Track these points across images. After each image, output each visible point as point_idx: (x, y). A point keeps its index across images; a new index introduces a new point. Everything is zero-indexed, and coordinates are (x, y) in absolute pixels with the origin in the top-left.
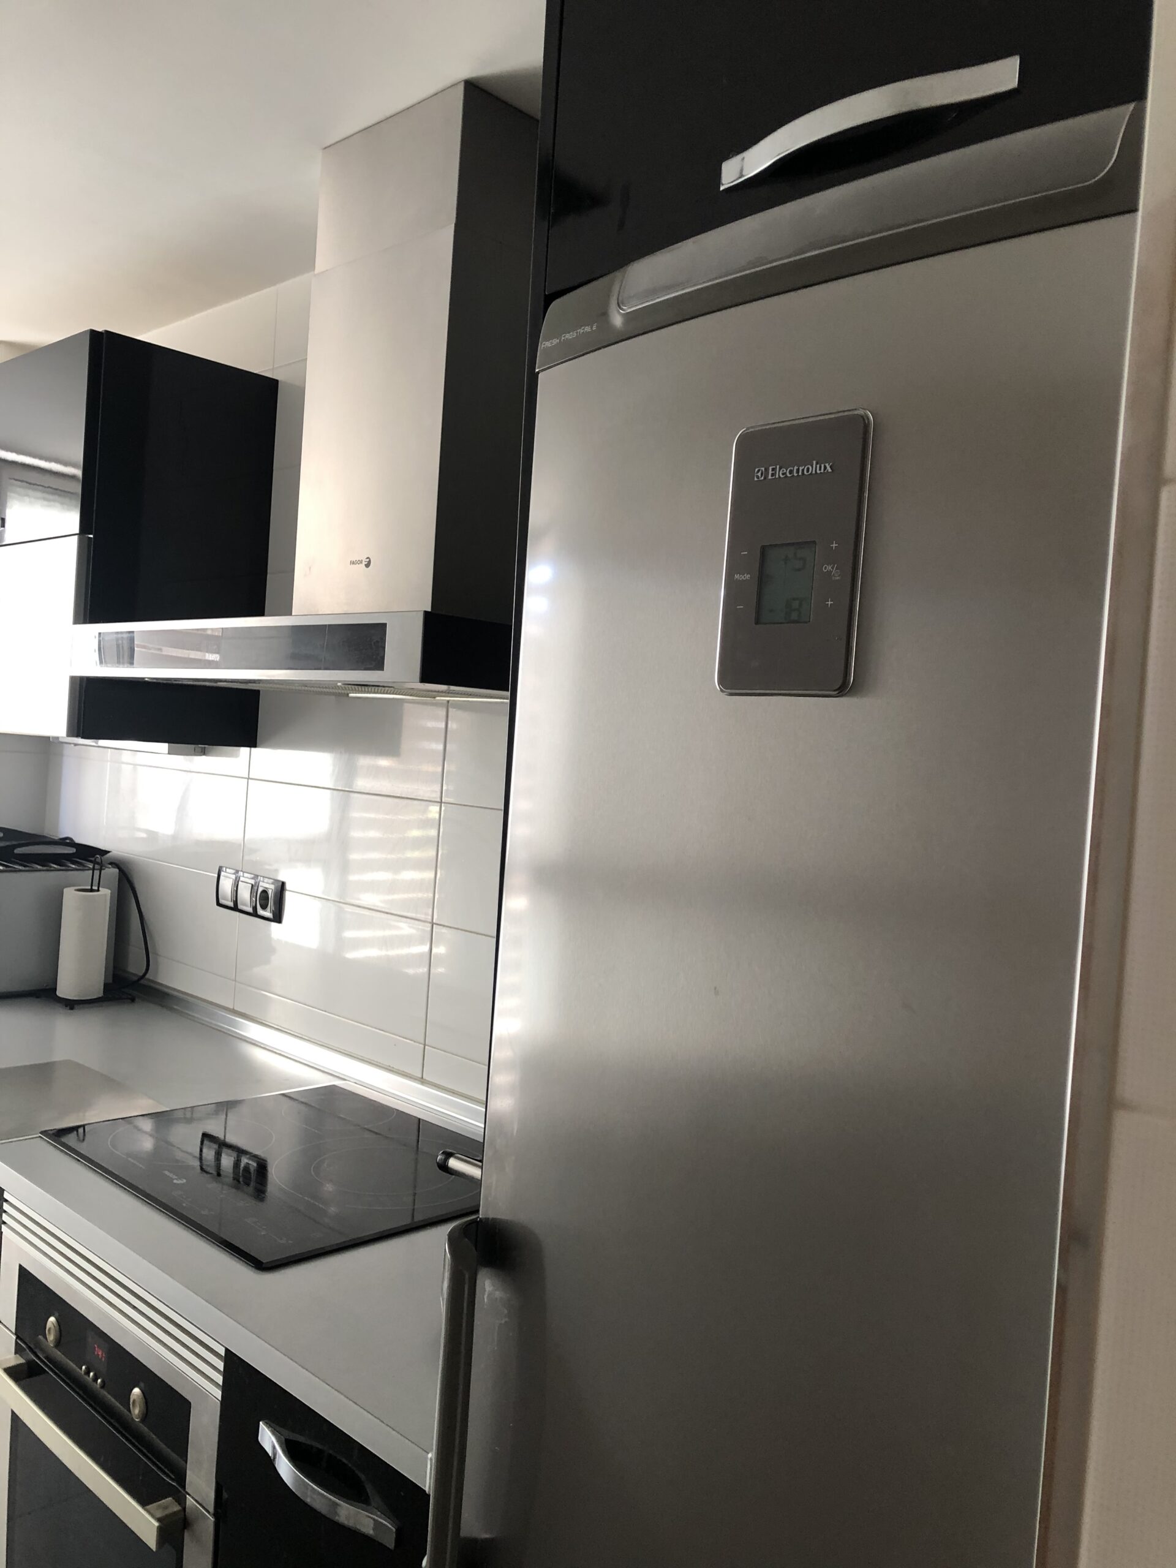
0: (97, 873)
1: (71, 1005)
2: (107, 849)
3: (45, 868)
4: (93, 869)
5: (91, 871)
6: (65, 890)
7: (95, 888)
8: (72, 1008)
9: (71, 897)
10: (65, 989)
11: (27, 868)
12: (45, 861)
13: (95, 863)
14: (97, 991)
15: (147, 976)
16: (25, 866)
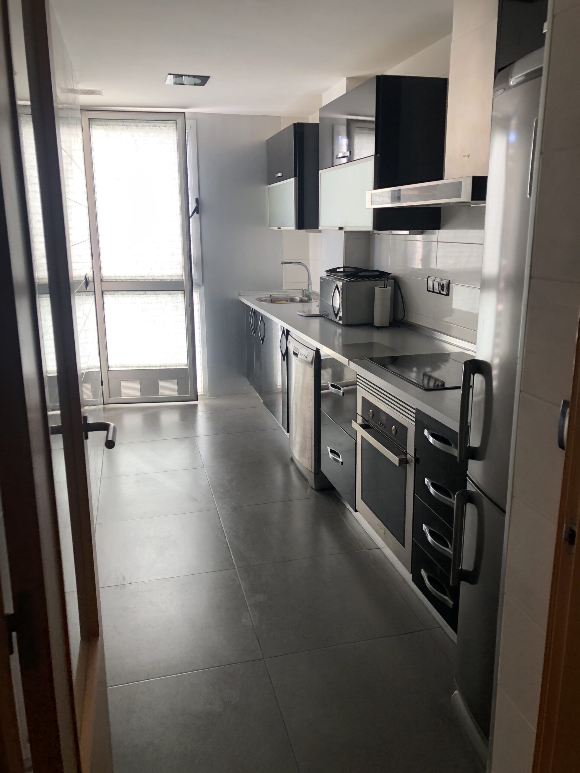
0: (386, 281)
1: (378, 328)
2: (390, 273)
3: (369, 280)
4: (385, 280)
5: (384, 281)
6: (376, 287)
7: (386, 287)
8: (378, 329)
9: (377, 290)
10: (377, 322)
11: (363, 280)
12: (369, 277)
13: (385, 278)
14: (387, 324)
15: (404, 319)
16: (362, 279)
